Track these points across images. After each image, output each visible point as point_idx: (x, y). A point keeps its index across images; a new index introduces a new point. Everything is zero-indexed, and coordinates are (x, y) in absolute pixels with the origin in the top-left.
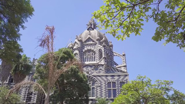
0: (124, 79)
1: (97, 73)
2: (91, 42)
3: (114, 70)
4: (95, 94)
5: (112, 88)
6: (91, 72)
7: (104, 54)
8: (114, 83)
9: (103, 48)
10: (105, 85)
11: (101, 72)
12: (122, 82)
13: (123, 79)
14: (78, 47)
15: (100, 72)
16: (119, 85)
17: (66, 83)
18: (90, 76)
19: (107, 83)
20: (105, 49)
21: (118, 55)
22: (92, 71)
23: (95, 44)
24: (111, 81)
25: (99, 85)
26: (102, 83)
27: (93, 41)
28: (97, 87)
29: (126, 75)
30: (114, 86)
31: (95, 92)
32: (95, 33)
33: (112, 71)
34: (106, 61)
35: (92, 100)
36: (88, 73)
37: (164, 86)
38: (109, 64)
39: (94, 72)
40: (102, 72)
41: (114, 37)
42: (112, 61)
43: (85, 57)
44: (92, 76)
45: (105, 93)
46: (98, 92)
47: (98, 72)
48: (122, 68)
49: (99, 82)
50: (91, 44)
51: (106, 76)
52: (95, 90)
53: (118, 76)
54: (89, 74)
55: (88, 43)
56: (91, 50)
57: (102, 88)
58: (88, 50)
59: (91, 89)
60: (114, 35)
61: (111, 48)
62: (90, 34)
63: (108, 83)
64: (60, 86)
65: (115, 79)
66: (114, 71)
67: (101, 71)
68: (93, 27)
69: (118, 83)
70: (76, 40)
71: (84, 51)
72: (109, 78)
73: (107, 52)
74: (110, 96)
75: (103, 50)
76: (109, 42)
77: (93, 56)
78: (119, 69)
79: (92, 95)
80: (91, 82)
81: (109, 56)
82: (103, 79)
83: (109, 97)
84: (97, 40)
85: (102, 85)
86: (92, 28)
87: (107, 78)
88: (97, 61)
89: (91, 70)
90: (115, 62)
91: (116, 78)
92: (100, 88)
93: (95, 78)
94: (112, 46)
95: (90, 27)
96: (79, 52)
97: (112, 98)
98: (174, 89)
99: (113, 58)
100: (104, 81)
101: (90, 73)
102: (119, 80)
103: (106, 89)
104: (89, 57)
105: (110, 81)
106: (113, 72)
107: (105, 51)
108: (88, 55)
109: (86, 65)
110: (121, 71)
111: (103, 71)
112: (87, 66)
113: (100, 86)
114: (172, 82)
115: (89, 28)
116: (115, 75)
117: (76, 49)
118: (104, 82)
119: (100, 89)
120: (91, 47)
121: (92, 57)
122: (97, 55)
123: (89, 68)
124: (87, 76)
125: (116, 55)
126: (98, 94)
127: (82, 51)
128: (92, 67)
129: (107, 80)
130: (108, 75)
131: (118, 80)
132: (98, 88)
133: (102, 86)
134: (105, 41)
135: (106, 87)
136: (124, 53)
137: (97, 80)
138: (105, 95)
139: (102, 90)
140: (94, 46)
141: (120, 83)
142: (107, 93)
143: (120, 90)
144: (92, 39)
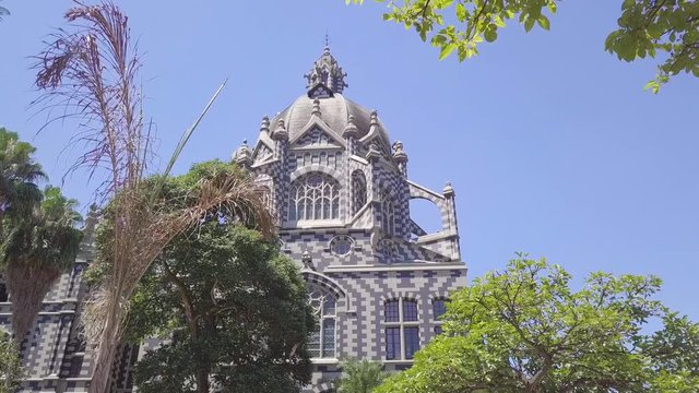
0: (449, 288)
1: (343, 262)
2: (324, 145)
3: (409, 252)
4: (337, 345)
5: (401, 322)
6: (319, 260)
7: (374, 189)
8: (410, 303)
9: (370, 167)
10: (373, 308)
11: (361, 259)
12: (442, 298)
13: (446, 285)
14: (270, 161)
15: (354, 260)
16: (431, 312)
17: (221, 302)
18: (316, 276)
19: (382, 303)
20: (375, 169)
21: (426, 195)
22: (327, 255)
23: (339, 152)
24: (397, 296)
25: (353, 309)
26: (363, 303)
27: (332, 141)
28: (343, 319)
29: (457, 273)
30: (411, 314)
31: (337, 337)
32: (339, 109)
33: (402, 257)
34: (378, 218)
35: (322, 368)
36: (308, 262)
37: (621, 297)
38: (391, 229)
39: (332, 260)
40: (365, 258)
41: (423, 36)
42: (403, 217)
43: (297, 201)
44: (326, 274)
45: (373, 340)
46: (346, 336)
47: (348, 259)
48: (440, 246)
49: (353, 299)
50: (323, 152)
51: (381, 275)
52: (337, 328)
53: (425, 276)
54: (314, 269)
55: (310, 146)
56: (320, 173)
57: (363, 322)
58: (310, 173)
59: (321, 324)
60: (422, 30)
62: (318, 113)
63: (388, 301)
64: (194, 314)
65: (413, 285)
66: (410, 256)
67: (359, 254)
68: (329, 86)
69: (425, 302)
70: (264, 136)
71: (293, 176)
72: (392, 282)
73: (386, 185)
74: (394, 352)
75: (369, 176)
76: (392, 144)
77: (331, 199)
78: (429, 248)
79: (324, 347)
80: (321, 299)
81: (393, 199)
82: (367, 288)
83: (391, 356)
84: (347, 135)
85: (364, 309)
86: (325, 88)
87: (385, 281)
88: (343, 218)
89: (320, 252)
90: (413, 224)
91: (419, 282)
92: (354, 323)
93: (336, 282)
94: (403, 160)
95: (320, 85)
96: (274, 179)
97: (403, 360)
98: (666, 310)
99: (407, 207)
100: (372, 293)
101: (315, 262)
102: (431, 289)
103: (379, 326)
104: (314, 200)
105: (393, 294)
106: (408, 260)
107: (375, 177)
108: (310, 194)
109: (302, 234)
110: (439, 257)
111: (368, 255)
112: (303, 237)
113: (354, 314)
114: (657, 282)
115: (315, 89)
116: (412, 271)
117: (264, 170)
118: (373, 299)
119: (355, 327)
120: (324, 164)
121: (326, 201)
122: (346, 194)
123: (312, 244)
124: (306, 274)
125: (417, 194)
126: (346, 345)
127: (287, 178)
128: (327, 240)
129: (382, 290)
130: (385, 272)
131: (424, 292)
132: (349, 322)
133: (363, 314)
134: (376, 139)
135: (378, 318)
136: (449, 187)
137: (345, 291)
138: (373, 349)
139: (361, 327)
140: (332, 159)
141: (433, 302)
142: (383, 340)
143: (432, 329)
144: (327, 131)
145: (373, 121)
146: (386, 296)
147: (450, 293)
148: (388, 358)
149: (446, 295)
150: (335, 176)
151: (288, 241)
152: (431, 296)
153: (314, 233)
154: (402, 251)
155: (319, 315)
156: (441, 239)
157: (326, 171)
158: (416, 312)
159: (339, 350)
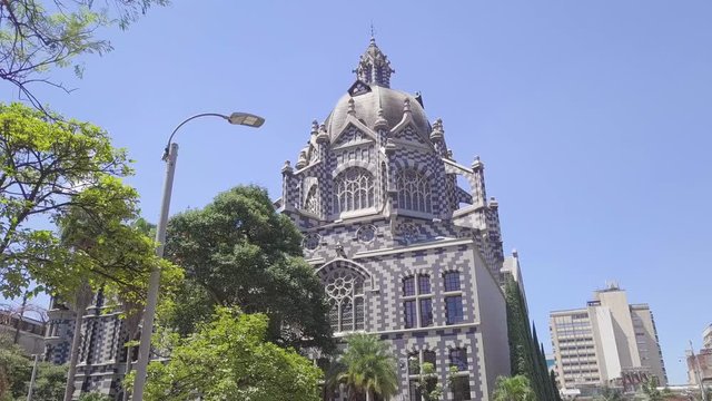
0: (457, 262)
1: (368, 248)
2: (359, 141)
3: (432, 231)
4: (365, 319)
6: (349, 249)
7: (390, 181)
8: (424, 277)
9: (388, 159)
10: (393, 286)
11: (383, 244)
12: (451, 271)
13: (454, 259)
15: (377, 245)
16: (441, 284)
18: (347, 263)
19: (400, 281)
22: (354, 244)
23: (372, 146)
24: (412, 273)
25: (377, 288)
26: (385, 282)
27: (365, 136)
28: (369, 297)
29: (465, 247)
30: (424, 287)
33: (424, 237)
34: (399, 206)
36: (340, 251)
38: (428, 207)
39: (359, 247)
40: (387, 243)
42: (440, 194)
43: (339, 196)
44: (354, 260)
45: (394, 313)
46: (372, 311)
47: (372, 245)
48: (470, 219)
49: (376, 280)
50: (358, 148)
51: (399, 256)
52: (365, 305)
53: (436, 253)
54: (345, 257)
55: (346, 145)
56: (357, 167)
57: (385, 299)
58: (348, 169)
59: (353, 303)
61: (436, 146)
62: (352, 112)
63: (406, 278)
65: (426, 263)
66: (433, 234)
67: (381, 240)
68: (373, 77)
69: (436, 276)
70: (314, 139)
71: (334, 174)
72: (408, 262)
73: (421, 166)
74: (412, 321)
75: (387, 168)
77: (367, 190)
78: (458, 222)
79: (355, 322)
80: (352, 282)
81: (429, 179)
82: (388, 268)
83: (410, 325)
85: (386, 287)
86: (363, 85)
87: (402, 261)
88: (377, 206)
89: (350, 241)
91: (431, 259)
92: (378, 300)
93: (362, 266)
95: (358, 82)
96: (319, 180)
97: (419, 328)
100: (393, 273)
101: (346, 250)
102: (442, 264)
103: (398, 301)
104: (353, 193)
105: (409, 272)
106: (429, 239)
107: (390, 170)
108: (349, 188)
109: (334, 227)
111: (389, 239)
112: (336, 230)
113: (378, 292)
115: (355, 86)
116: (425, 250)
118: (393, 278)
119: (379, 303)
121: (363, 192)
122: (378, 184)
123: (343, 235)
124: (339, 262)
126: (372, 319)
127: (329, 176)
128: (355, 230)
129: (399, 270)
130: (403, 253)
131: (436, 267)
132: (374, 299)
133: (385, 291)
134: (409, 125)
135: (398, 293)
136: (477, 162)
137: (370, 273)
138: (394, 320)
139: (384, 303)
140: (366, 153)
141: (443, 276)
142: (402, 312)
143: (442, 300)
144: (361, 128)
145: (406, 109)
146: (403, 274)
147: (458, 266)
148: (406, 327)
149: (454, 268)
150: (369, 169)
151: (324, 235)
152: (441, 271)
153: (343, 226)
154: (423, 231)
155: (350, 295)
156: (471, 212)
157: (361, 165)
158: (429, 285)
159: (367, 323)
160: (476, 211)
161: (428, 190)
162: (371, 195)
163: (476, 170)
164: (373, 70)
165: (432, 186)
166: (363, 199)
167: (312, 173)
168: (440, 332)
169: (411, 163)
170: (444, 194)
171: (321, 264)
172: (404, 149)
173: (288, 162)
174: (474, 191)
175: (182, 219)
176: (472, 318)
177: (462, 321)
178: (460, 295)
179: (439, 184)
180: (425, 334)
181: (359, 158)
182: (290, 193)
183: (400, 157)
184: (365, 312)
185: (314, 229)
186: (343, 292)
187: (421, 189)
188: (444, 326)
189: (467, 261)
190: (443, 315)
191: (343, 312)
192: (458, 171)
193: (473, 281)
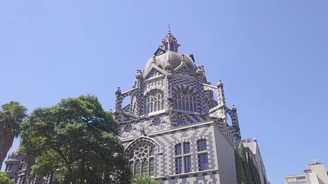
0: (205, 134)
1: (157, 129)
4: (155, 170)
5: (182, 155)
6: (147, 131)
8: (186, 144)
10: (170, 150)
11: (165, 127)
12: (202, 140)
13: (203, 133)
15: (162, 127)
16: (196, 147)
18: (146, 138)
19: (174, 147)
20: (170, 82)
22: (150, 128)
23: (163, 78)
24: (181, 142)
25: (161, 152)
26: (165, 148)
27: (161, 73)
28: (157, 157)
29: (208, 125)
30: (187, 150)
32: (165, 58)
33: (189, 122)
34: (171, 106)
36: (143, 132)
38: (195, 109)
39: (153, 129)
40: (167, 126)
43: (147, 105)
44: (150, 136)
45: (170, 165)
46: (158, 165)
47: (159, 128)
49: (161, 147)
50: (156, 80)
51: (173, 132)
52: (155, 162)
53: (193, 130)
54: (145, 135)
55: (151, 78)
56: (156, 89)
57: (165, 157)
58: (152, 91)
59: (148, 161)
63: (177, 145)
65: (188, 135)
67: (164, 124)
69: (193, 143)
71: (145, 94)
72: (178, 135)
79: (149, 172)
80: (148, 149)
82: (167, 140)
84: (166, 69)
85: (166, 151)
86: (162, 50)
87: (175, 135)
88: (165, 108)
89: (148, 126)
91: (190, 133)
92: (161, 158)
93: (154, 140)
95: (159, 49)
96: (136, 97)
97: (183, 173)
100: (170, 142)
101: (146, 131)
102: (196, 136)
103: (172, 158)
105: (179, 141)
108: (152, 100)
111: (168, 124)
112: (141, 121)
113: (161, 154)
115: (157, 51)
116: (187, 129)
119: (162, 160)
121: (159, 101)
123: (145, 123)
124: (142, 138)
126: (158, 169)
127: (142, 95)
128: (150, 120)
129: (174, 140)
131: (193, 138)
132: (159, 158)
133: (166, 153)
134: (184, 67)
135: (172, 154)
136: (219, 82)
137: (158, 143)
138: (170, 169)
139: (164, 159)
140: (161, 82)
141: (198, 142)
142: (174, 165)
143: (197, 156)
144: (158, 69)
145: (182, 59)
146: (175, 143)
147: (205, 137)
148: (177, 173)
149: (203, 138)
150: (162, 90)
151: (135, 124)
152: (196, 140)
153: (144, 119)
154: (188, 119)
155: (147, 156)
156: (217, 109)
157: (158, 88)
158: (189, 149)
159: (155, 172)
160: (219, 108)
161: (194, 100)
162: (163, 103)
163: (219, 87)
164: (169, 44)
165: (197, 98)
166: (159, 105)
167: (132, 93)
168: (195, 175)
169: (185, 86)
170: (203, 102)
171: (132, 140)
172: (181, 79)
173: (119, 88)
174: (218, 98)
175: (41, 110)
176: (213, 166)
177: (208, 168)
178: (206, 153)
179: (201, 97)
180: (187, 176)
181: (157, 85)
182: (118, 103)
183: (179, 83)
184: (155, 165)
185: (130, 121)
186: (143, 155)
187: (191, 99)
188: (198, 171)
189: (210, 133)
190: (197, 165)
191: (142, 167)
192: (210, 89)
193: (214, 144)
